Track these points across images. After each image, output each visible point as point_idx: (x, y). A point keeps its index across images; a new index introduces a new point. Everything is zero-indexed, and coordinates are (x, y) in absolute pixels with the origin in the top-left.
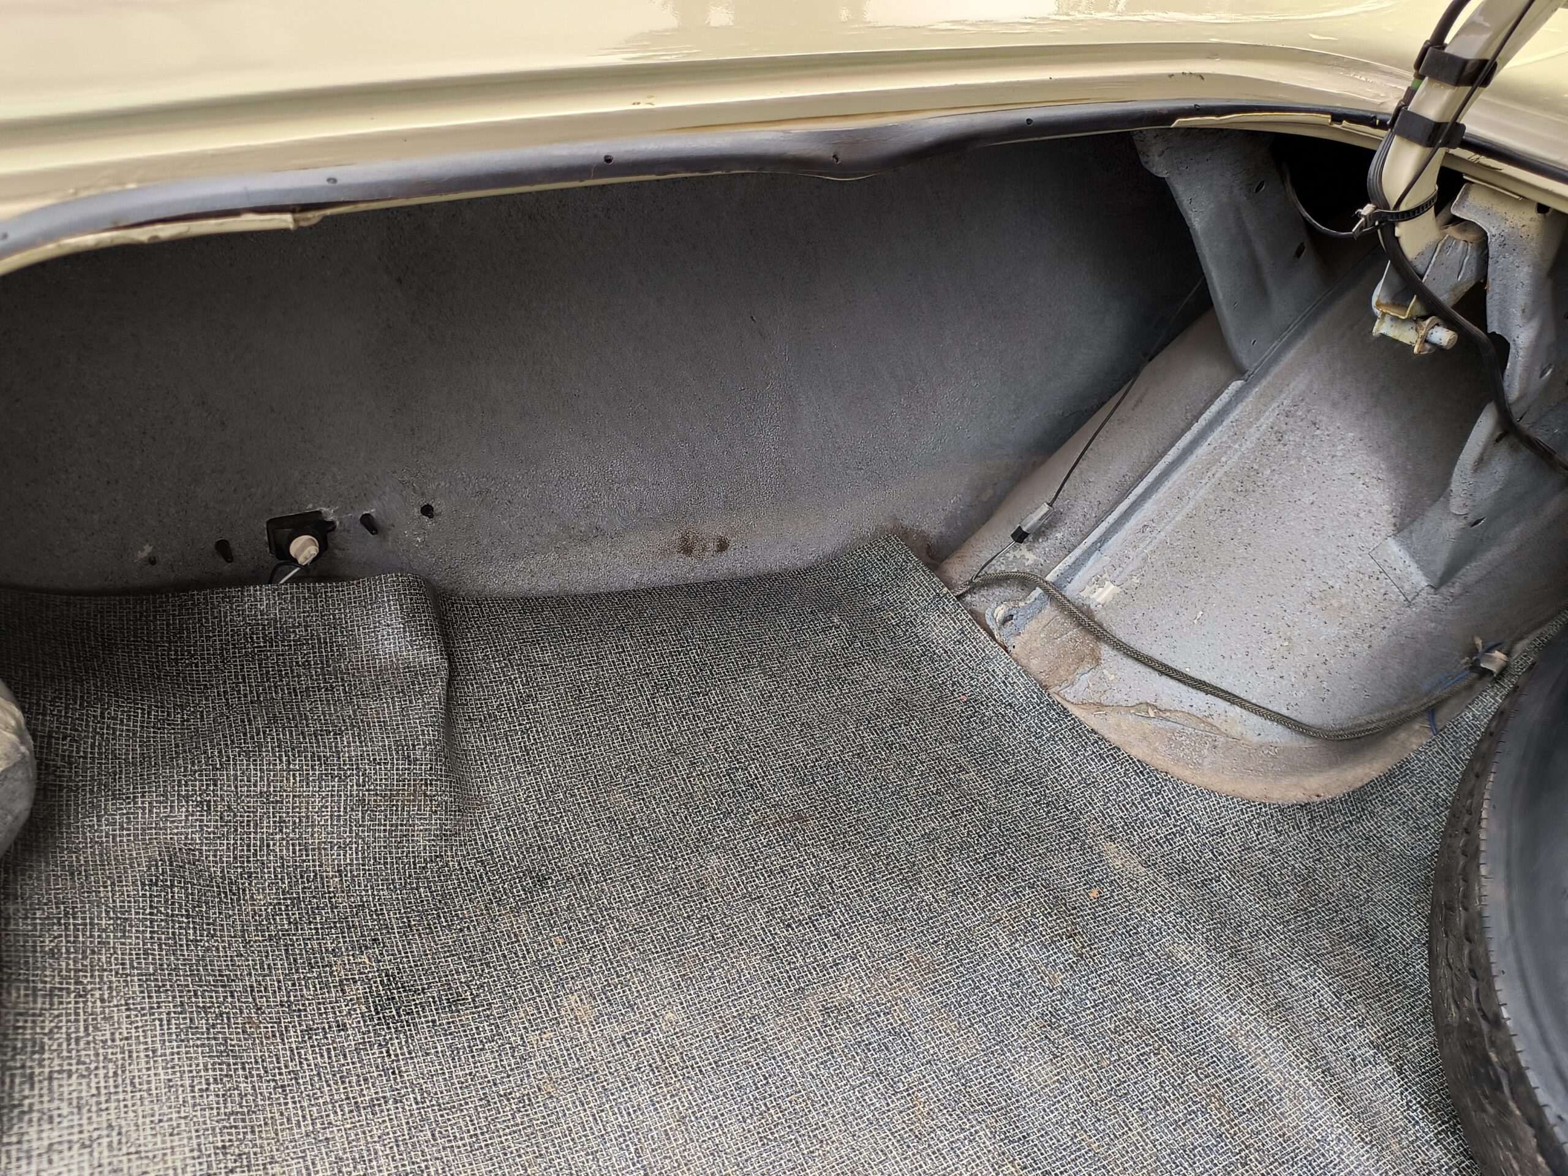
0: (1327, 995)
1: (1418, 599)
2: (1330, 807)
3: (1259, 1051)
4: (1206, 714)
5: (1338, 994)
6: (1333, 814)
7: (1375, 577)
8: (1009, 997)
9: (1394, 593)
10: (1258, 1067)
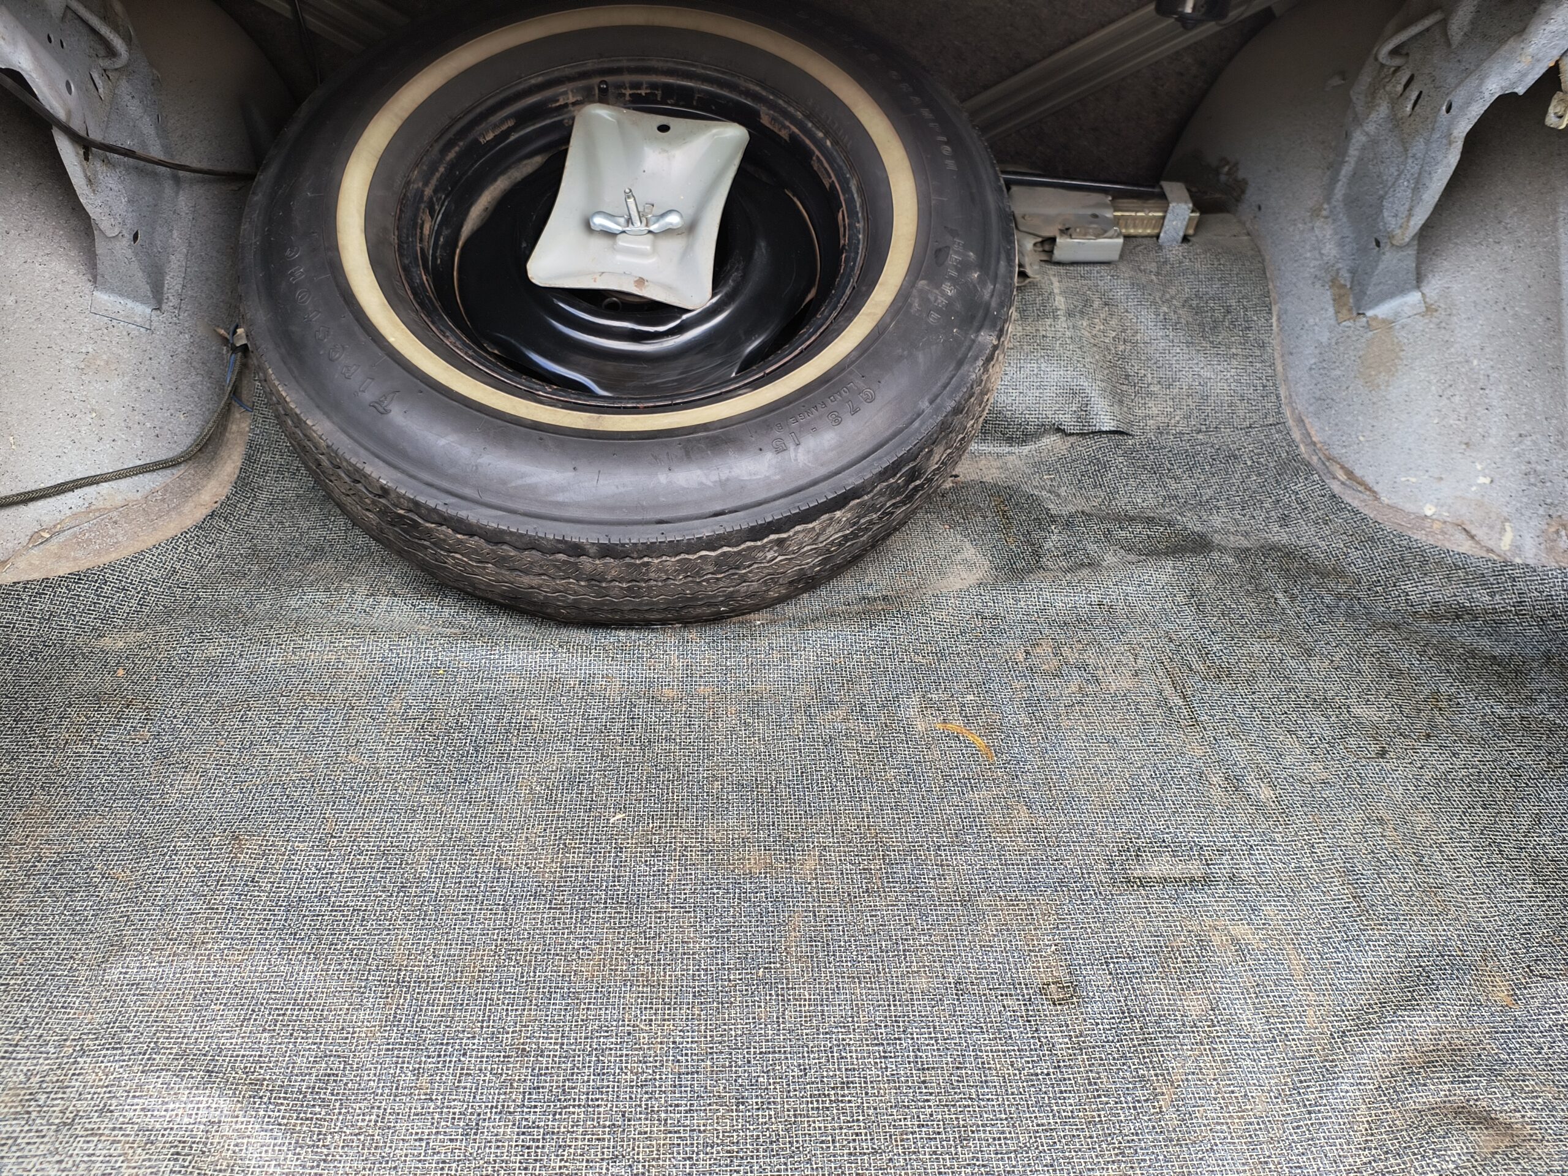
0: (321, 596)
1: (154, 324)
2: (229, 503)
3: (309, 654)
4: (87, 505)
5: (327, 590)
6: (236, 506)
7: (110, 326)
8: (121, 772)
9: (134, 329)
10: (316, 661)
